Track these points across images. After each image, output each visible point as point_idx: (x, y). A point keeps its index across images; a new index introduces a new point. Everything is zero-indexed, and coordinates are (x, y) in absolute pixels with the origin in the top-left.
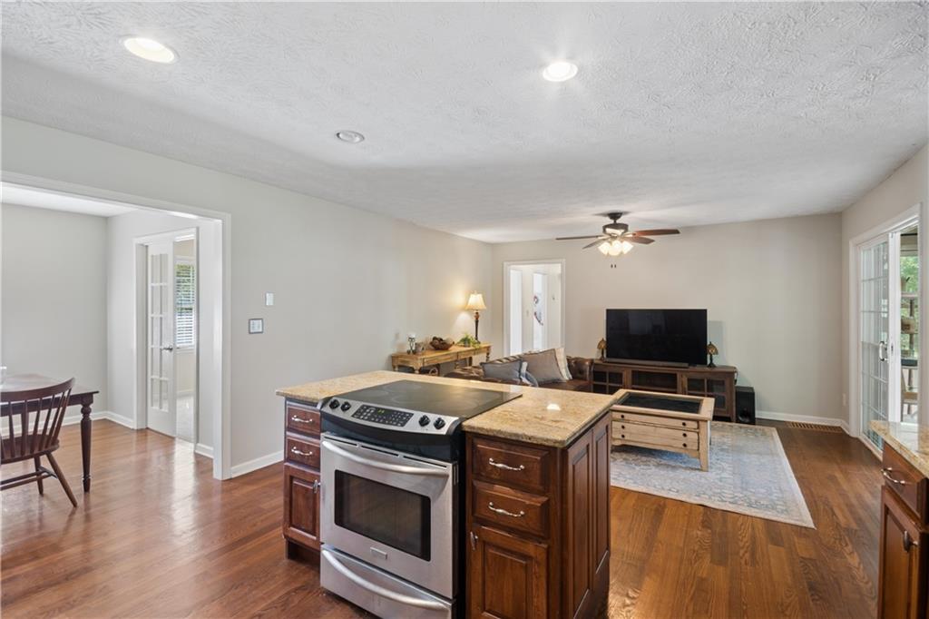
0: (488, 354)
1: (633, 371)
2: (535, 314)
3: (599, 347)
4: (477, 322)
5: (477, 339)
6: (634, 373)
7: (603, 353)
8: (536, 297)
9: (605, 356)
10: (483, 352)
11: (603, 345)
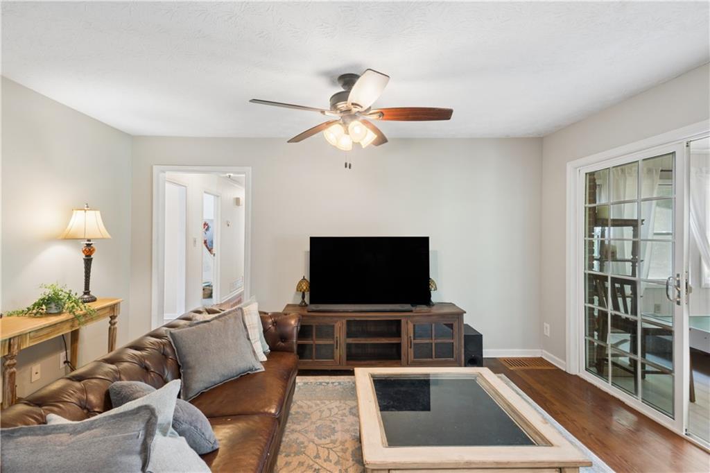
0: (113, 317)
1: (349, 322)
2: (205, 242)
3: (299, 288)
4: (88, 262)
5: (87, 291)
6: (349, 323)
7: (303, 297)
8: (205, 224)
9: (307, 299)
10: (104, 316)
11: (305, 286)
